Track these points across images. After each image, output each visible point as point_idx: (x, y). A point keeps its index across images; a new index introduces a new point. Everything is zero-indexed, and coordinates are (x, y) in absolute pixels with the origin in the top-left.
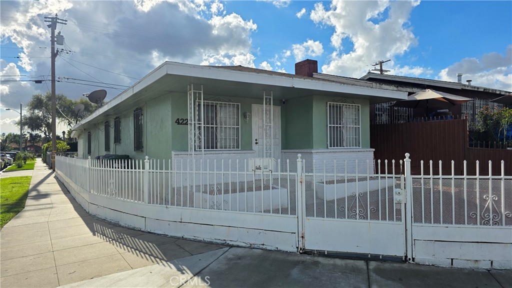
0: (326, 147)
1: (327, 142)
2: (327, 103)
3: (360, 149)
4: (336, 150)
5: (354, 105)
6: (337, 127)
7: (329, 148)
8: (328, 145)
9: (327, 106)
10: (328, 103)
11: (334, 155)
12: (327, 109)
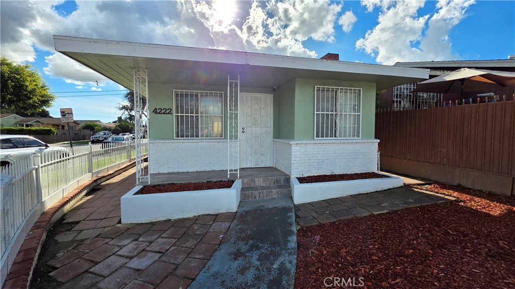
0: (312, 137)
1: (314, 131)
2: (314, 87)
3: (359, 139)
4: (324, 141)
5: (352, 88)
6: (327, 115)
7: (315, 138)
8: (314, 135)
9: (314, 91)
10: (316, 87)
11: (320, 147)
12: (314, 94)
